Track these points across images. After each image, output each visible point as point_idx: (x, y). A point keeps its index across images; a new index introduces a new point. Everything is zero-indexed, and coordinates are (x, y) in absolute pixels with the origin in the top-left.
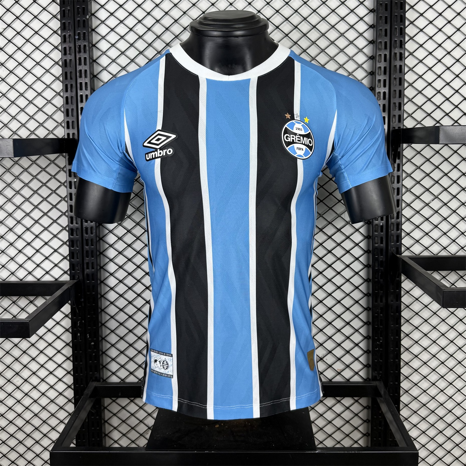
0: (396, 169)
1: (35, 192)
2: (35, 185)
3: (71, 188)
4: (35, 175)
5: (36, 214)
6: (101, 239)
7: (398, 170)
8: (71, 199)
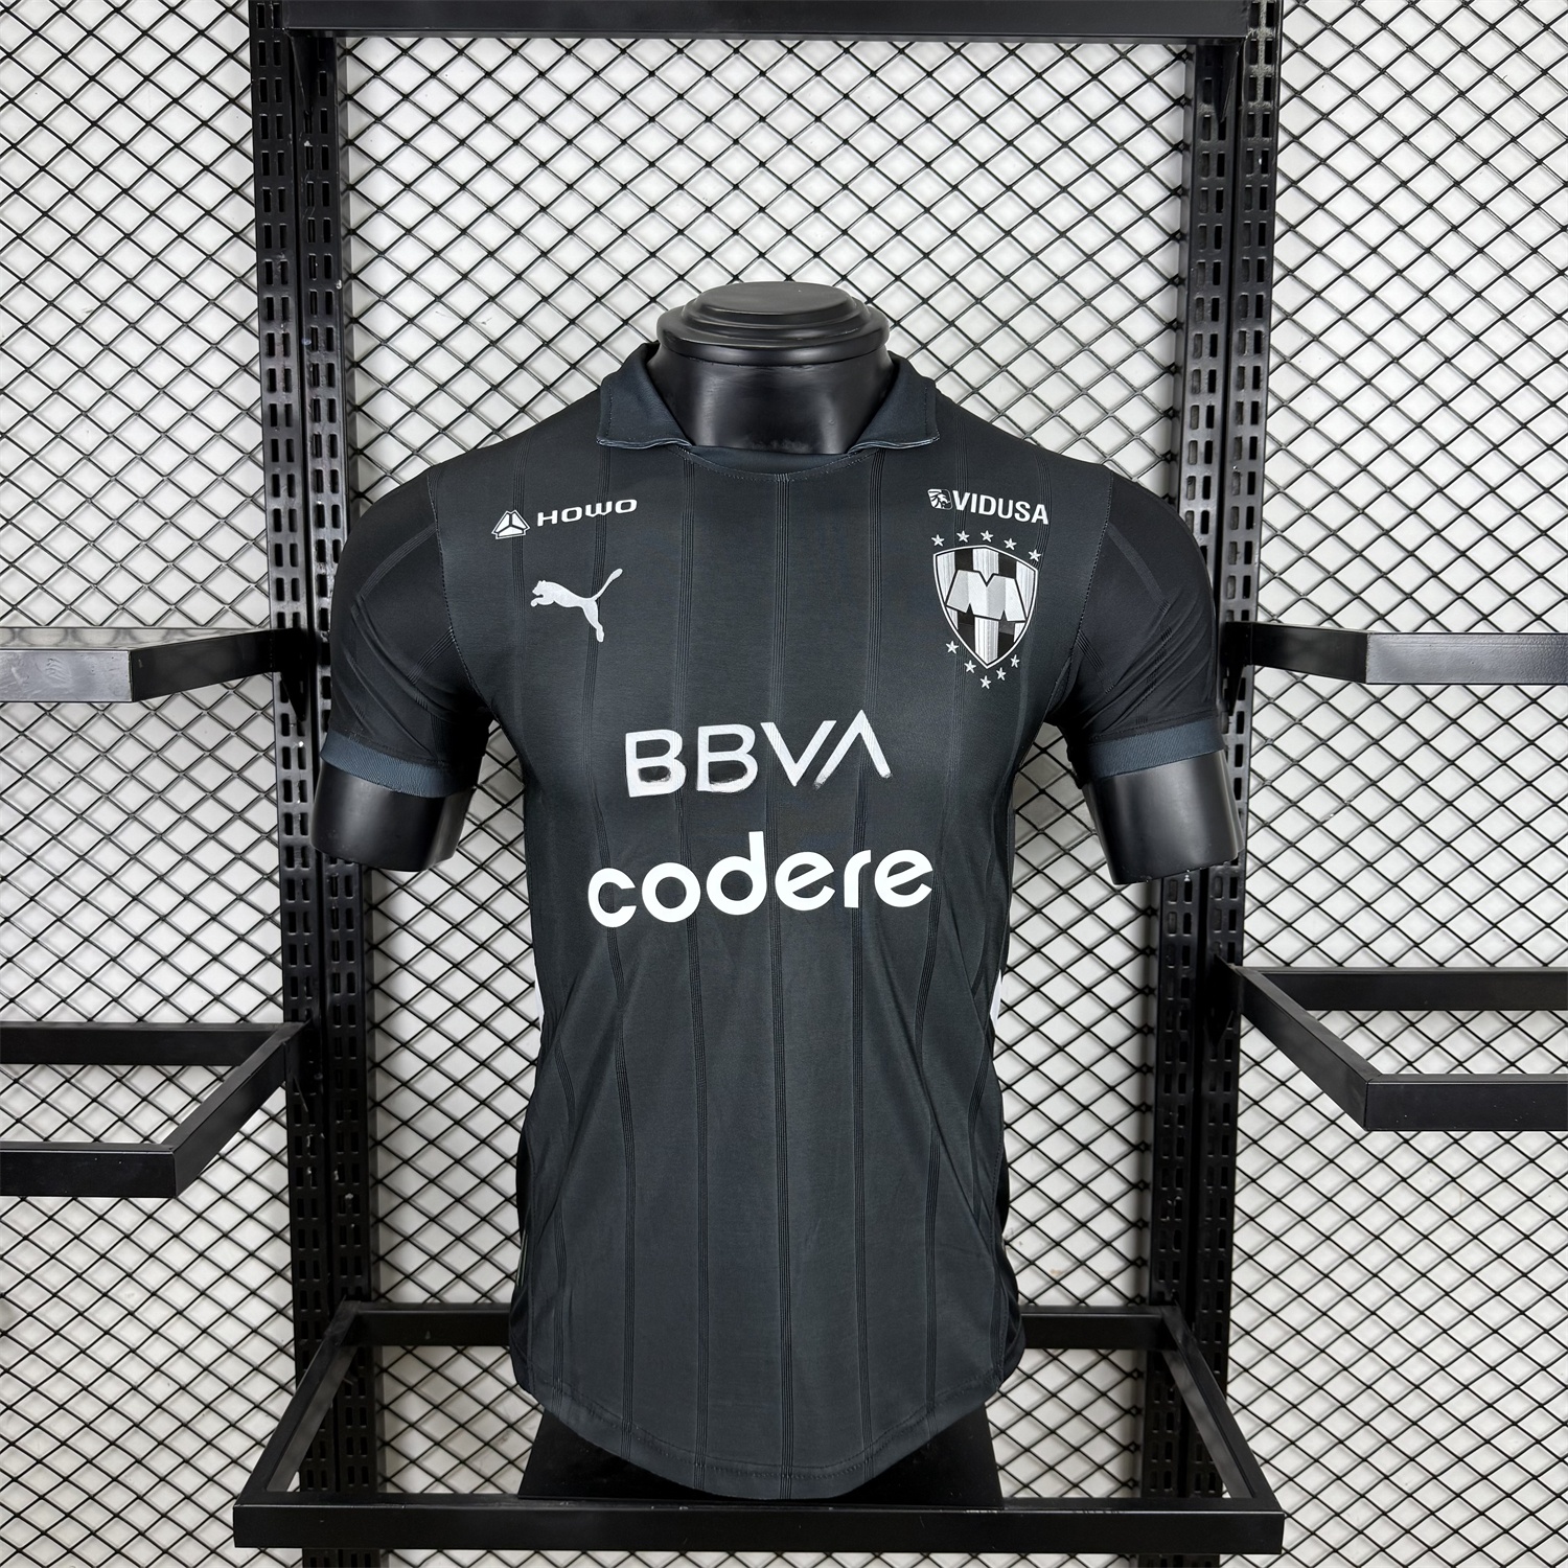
0: (1233, 726)
1: (183, 774)
2: (182, 754)
3: (287, 765)
4: (181, 725)
5: (186, 836)
6: (375, 907)
7: (1240, 730)
8: (288, 797)
